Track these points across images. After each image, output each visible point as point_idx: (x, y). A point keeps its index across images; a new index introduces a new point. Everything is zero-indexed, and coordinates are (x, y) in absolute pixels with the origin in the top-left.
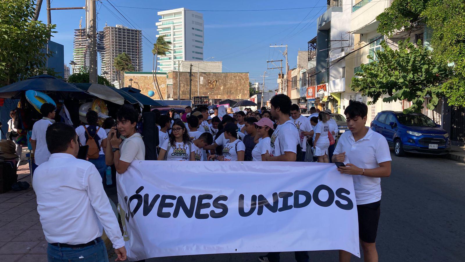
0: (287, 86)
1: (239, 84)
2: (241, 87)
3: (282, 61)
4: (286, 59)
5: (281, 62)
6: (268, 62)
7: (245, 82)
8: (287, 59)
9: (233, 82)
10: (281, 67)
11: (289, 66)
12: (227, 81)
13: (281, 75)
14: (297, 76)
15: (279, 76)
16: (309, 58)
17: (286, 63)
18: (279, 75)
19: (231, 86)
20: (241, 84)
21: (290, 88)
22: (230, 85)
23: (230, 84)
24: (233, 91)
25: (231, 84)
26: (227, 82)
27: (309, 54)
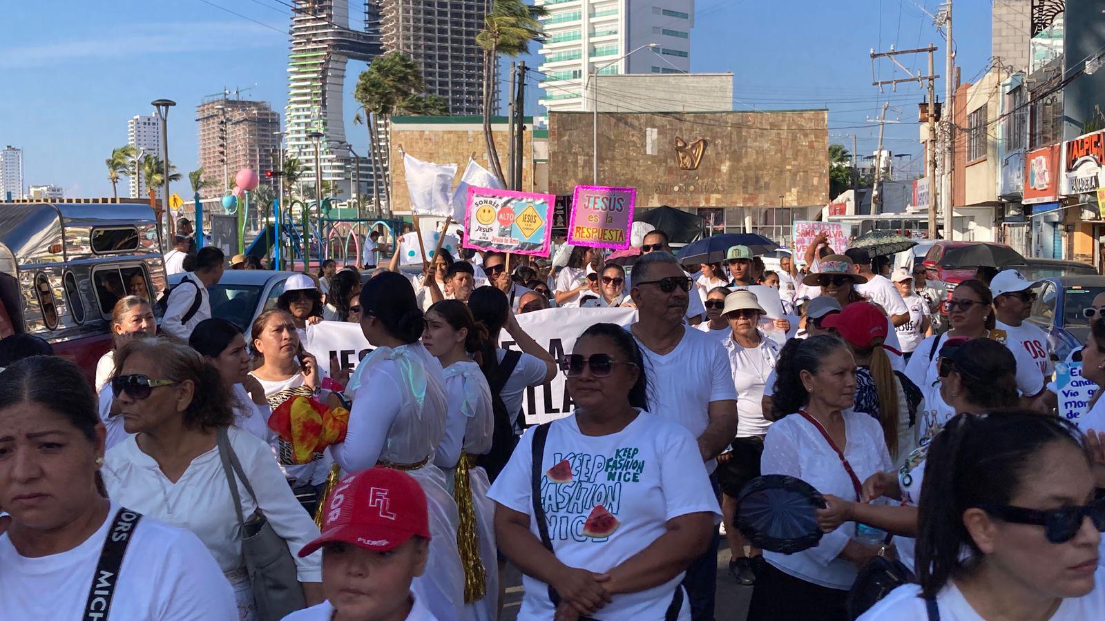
0: (952, 150)
1: (789, 154)
2: (796, 163)
3: (932, 50)
4: (948, 38)
5: (930, 54)
6: (874, 56)
7: (811, 146)
8: (952, 39)
9: (766, 146)
10: (930, 75)
11: (959, 69)
12: (746, 141)
13: (931, 110)
14: (986, 106)
15: (922, 112)
16: (1034, 25)
17: (948, 59)
18: (924, 106)
19: (761, 159)
20: (798, 151)
21: (961, 157)
22: (754, 157)
23: (757, 153)
24: (767, 179)
25: (760, 152)
26: (746, 147)
27: (1033, 7)
